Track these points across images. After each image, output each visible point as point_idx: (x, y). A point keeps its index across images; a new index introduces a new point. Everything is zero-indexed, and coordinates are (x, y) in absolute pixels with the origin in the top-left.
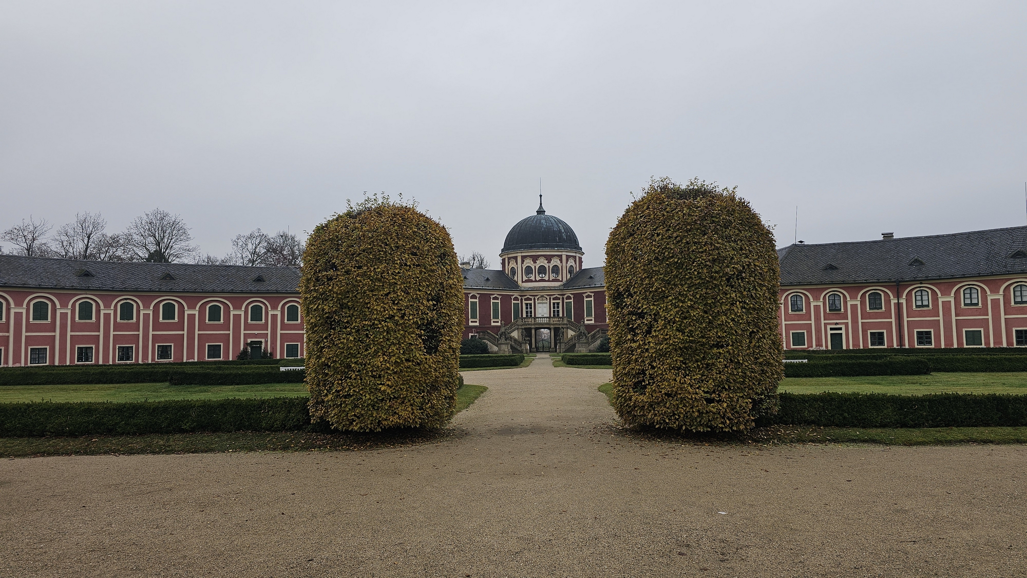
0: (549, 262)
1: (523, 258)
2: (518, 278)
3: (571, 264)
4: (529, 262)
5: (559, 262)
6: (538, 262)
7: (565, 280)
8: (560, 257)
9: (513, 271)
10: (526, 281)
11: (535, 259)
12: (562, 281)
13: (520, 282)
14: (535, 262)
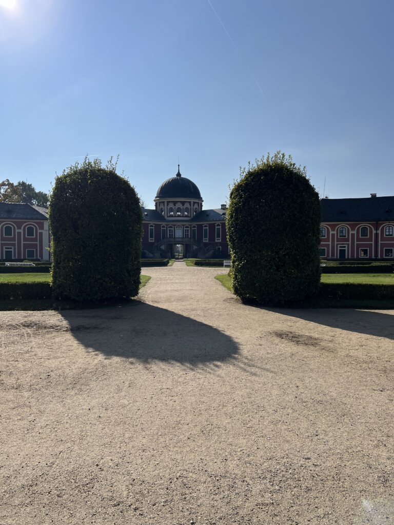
0: (183, 205)
1: (168, 202)
2: (165, 214)
4: (171, 205)
5: (189, 206)
6: (177, 205)
7: (192, 216)
8: (190, 202)
9: (162, 211)
10: (170, 216)
11: (175, 203)
12: (190, 217)
13: (166, 217)
14: (175, 205)
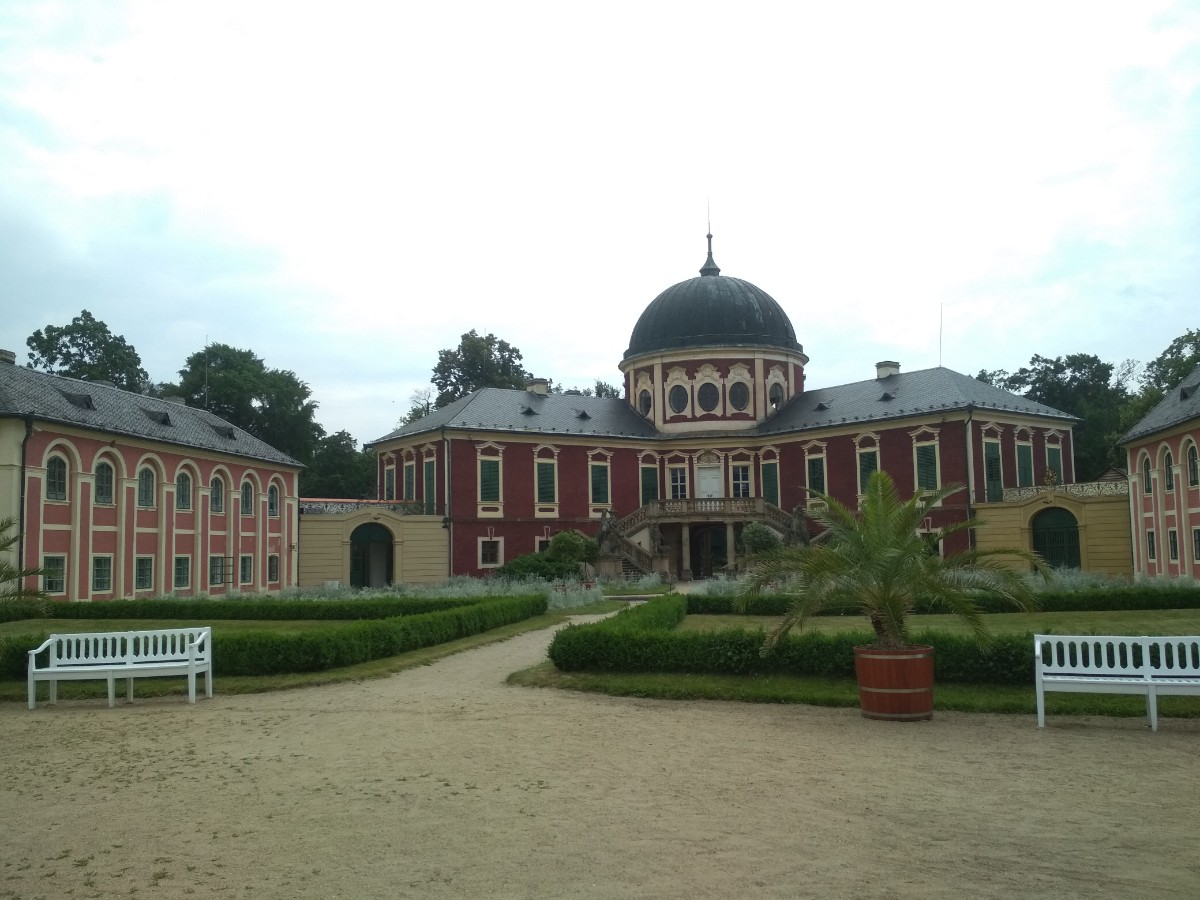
0: (724, 375)
1: (667, 369)
2: (656, 415)
3: (776, 380)
4: (678, 378)
5: (747, 375)
6: (699, 376)
7: (761, 415)
8: (750, 364)
9: (647, 401)
10: (674, 420)
11: (691, 369)
12: (754, 418)
13: (659, 423)
14: (692, 377)
